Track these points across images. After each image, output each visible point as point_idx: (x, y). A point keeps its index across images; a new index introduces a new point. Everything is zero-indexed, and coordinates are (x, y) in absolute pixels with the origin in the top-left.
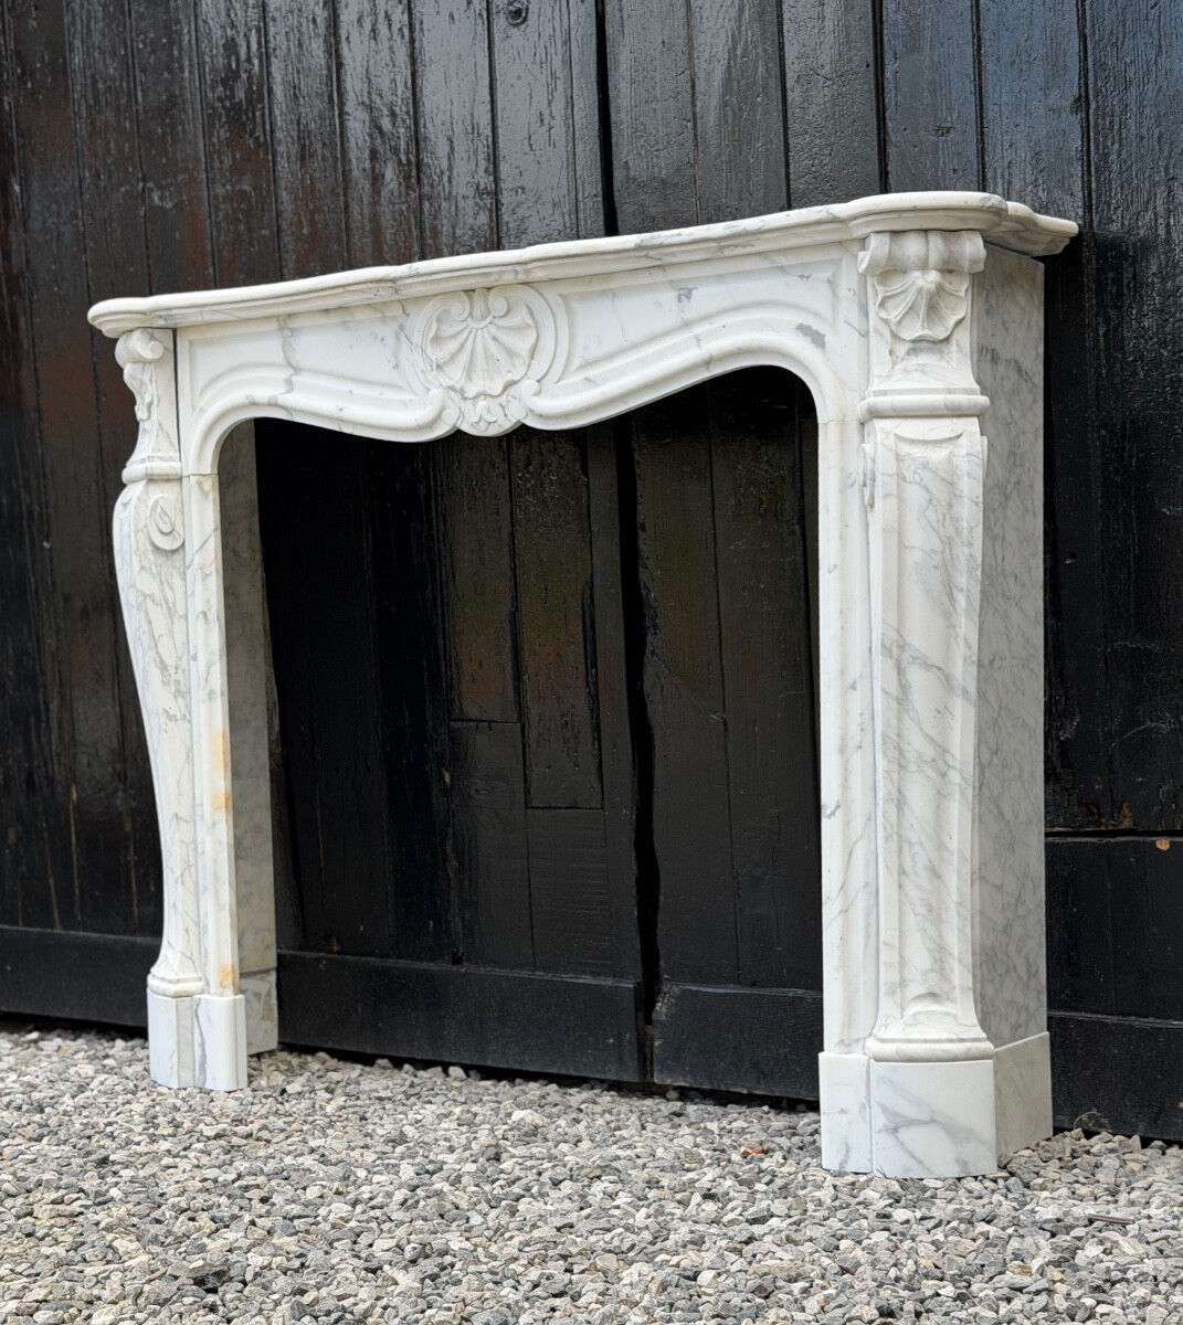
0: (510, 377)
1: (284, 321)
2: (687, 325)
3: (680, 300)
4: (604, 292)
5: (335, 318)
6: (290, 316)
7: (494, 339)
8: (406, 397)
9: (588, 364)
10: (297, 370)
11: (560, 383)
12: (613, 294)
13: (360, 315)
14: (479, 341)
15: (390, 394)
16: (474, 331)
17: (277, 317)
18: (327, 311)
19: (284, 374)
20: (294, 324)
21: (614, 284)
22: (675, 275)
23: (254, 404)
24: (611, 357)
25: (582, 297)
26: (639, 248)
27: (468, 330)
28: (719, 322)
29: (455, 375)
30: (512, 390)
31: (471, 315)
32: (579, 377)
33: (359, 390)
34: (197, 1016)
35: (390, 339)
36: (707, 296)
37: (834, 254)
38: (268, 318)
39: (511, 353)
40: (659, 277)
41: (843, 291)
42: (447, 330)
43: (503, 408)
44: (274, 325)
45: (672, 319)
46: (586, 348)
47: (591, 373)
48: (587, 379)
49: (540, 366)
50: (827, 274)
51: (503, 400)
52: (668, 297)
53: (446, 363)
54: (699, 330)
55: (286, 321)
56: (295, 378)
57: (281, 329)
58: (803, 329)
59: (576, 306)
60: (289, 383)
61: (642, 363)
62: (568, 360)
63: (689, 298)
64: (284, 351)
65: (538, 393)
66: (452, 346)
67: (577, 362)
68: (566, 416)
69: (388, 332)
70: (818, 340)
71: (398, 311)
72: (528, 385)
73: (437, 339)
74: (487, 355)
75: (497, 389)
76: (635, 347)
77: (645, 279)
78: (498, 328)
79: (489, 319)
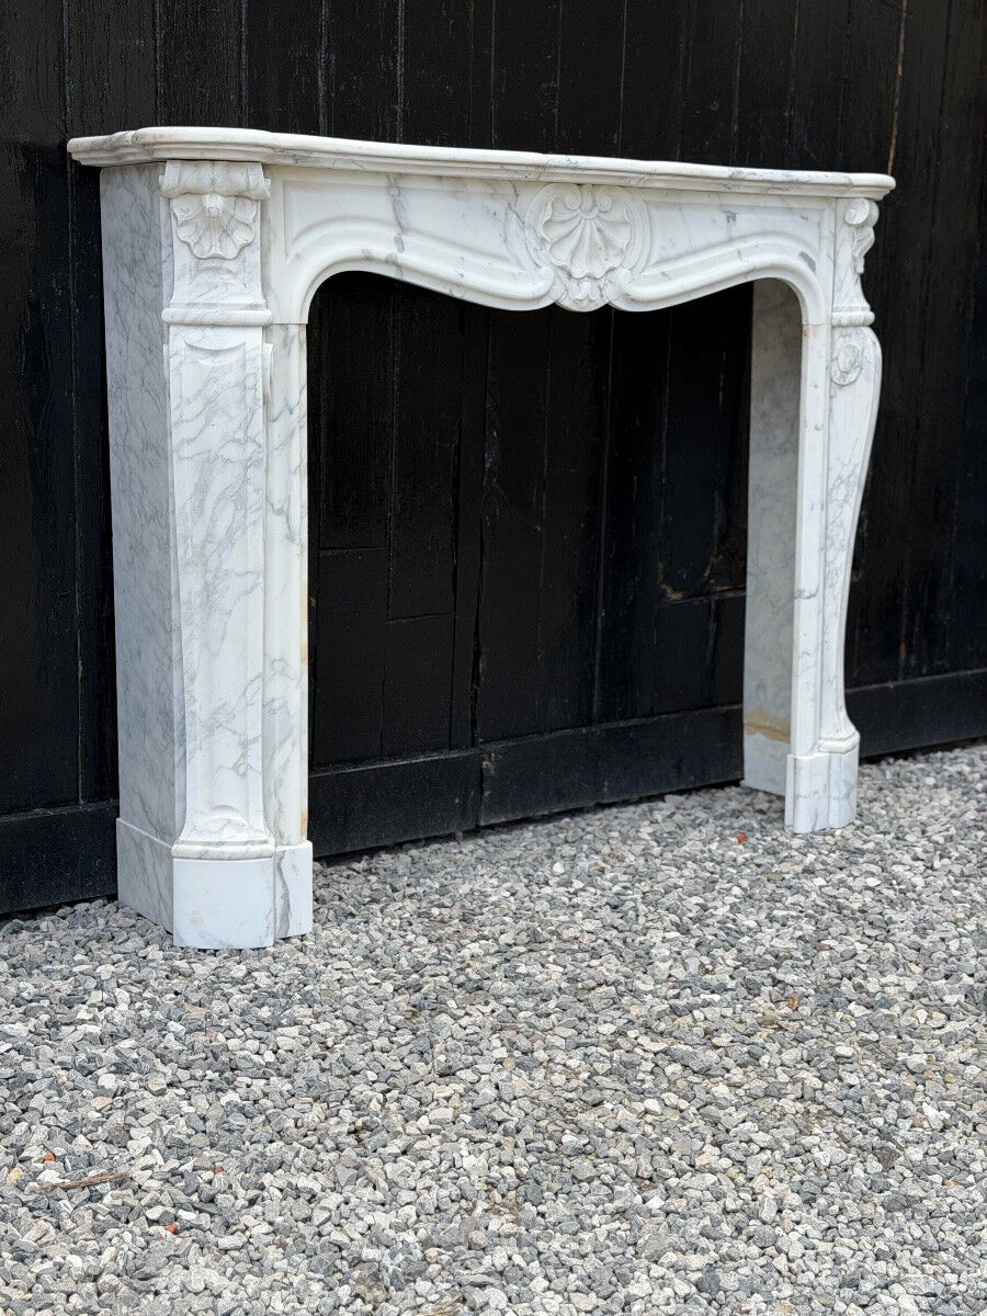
0: (610, 264)
1: (395, 179)
2: (730, 241)
3: (728, 221)
4: (675, 204)
5: (446, 186)
6: (401, 175)
7: (599, 230)
8: (516, 270)
9: (659, 263)
10: (404, 230)
11: (646, 273)
12: (679, 206)
13: (471, 188)
14: (588, 228)
15: (497, 265)
16: (584, 221)
17: (387, 175)
18: (440, 178)
19: (392, 232)
20: (403, 184)
21: (684, 200)
22: (726, 200)
23: (369, 259)
24: (678, 257)
25: (658, 205)
27: (578, 220)
28: (752, 242)
29: (562, 256)
30: (610, 276)
31: (580, 206)
32: (656, 271)
33: (469, 257)
34: (280, 870)
35: (501, 215)
36: (745, 221)
37: (823, 205)
38: (378, 173)
40: (716, 200)
41: (826, 233)
42: (559, 217)
43: (601, 290)
44: (383, 182)
45: (720, 235)
46: (663, 248)
47: (666, 268)
48: (663, 274)
49: (632, 258)
50: (816, 220)
51: (601, 283)
52: (721, 218)
54: (740, 245)
55: (396, 180)
56: (405, 238)
57: (391, 186)
58: (804, 256)
59: (654, 211)
60: (400, 243)
61: (702, 266)
62: (650, 257)
63: (734, 220)
64: (394, 209)
66: (561, 230)
68: (650, 302)
69: (498, 207)
70: (812, 265)
71: (509, 190)
72: (622, 275)
73: (550, 223)
74: (593, 244)
76: (695, 252)
77: (705, 200)
78: (602, 221)
79: (595, 212)
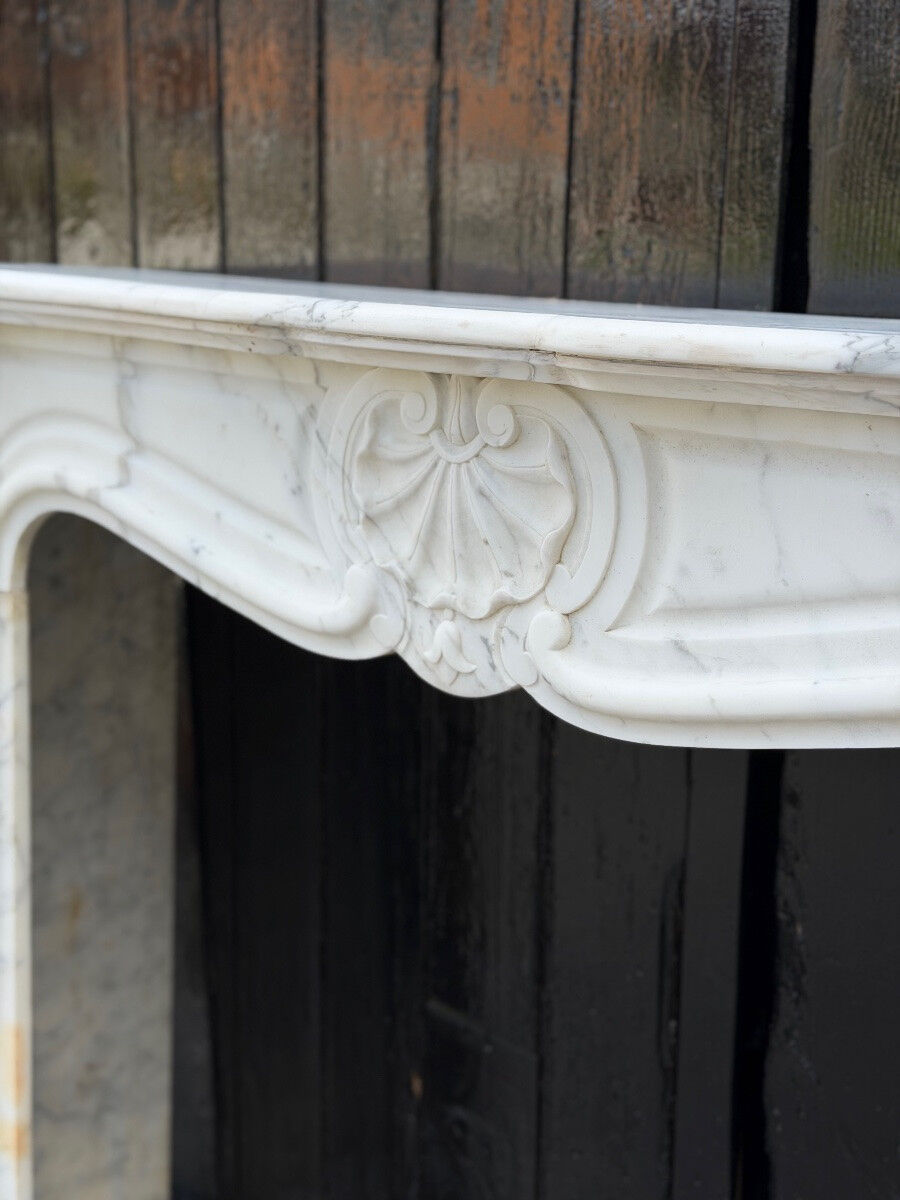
0: (506, 589)
1: (122, 347)
4: (744, 445)
6: (131, 340)
7: (481, 493)
9: (685, 610)
10: (139, 446)
11: (619, 634)
12: (767, 456)
14: (450, 490)
16: (441, 465)
17: (112, 338)
18: (189, 348)
19: (116, 445)
20: (138, 355)
23: (64, 492)
24: (744, 608)
26: (848, 373)
27: (428, 461)
29: (400, 548)
30: (512, 618)
31: (439, 426)
33: (231, 516)
35: (290, 431)
38: (98, 336)
39: (515, 535)
42: (392, 448)
43: (489, 650)
44: (106, 350)
46: (683, 571)
47: (694, 633)
48: (680, 647)
49: (575, 583)
51: (491, 630)
53: (386, 515)
55: (124, 348)
56: (138, 463)
57: (119, 358)
59: (677, 470)
60: (124, 467)
62: (639, 590)
64: (119, 403)
65: (564, 645)
66: (398, 483)
67: (659, 597)
69: (285, 413)
71: (306, 377)
72: (542, 622)
73: (371, 459)
74: (465, 525)
75: (483, 608)
78: (491, 471)
79: (474, 447)
